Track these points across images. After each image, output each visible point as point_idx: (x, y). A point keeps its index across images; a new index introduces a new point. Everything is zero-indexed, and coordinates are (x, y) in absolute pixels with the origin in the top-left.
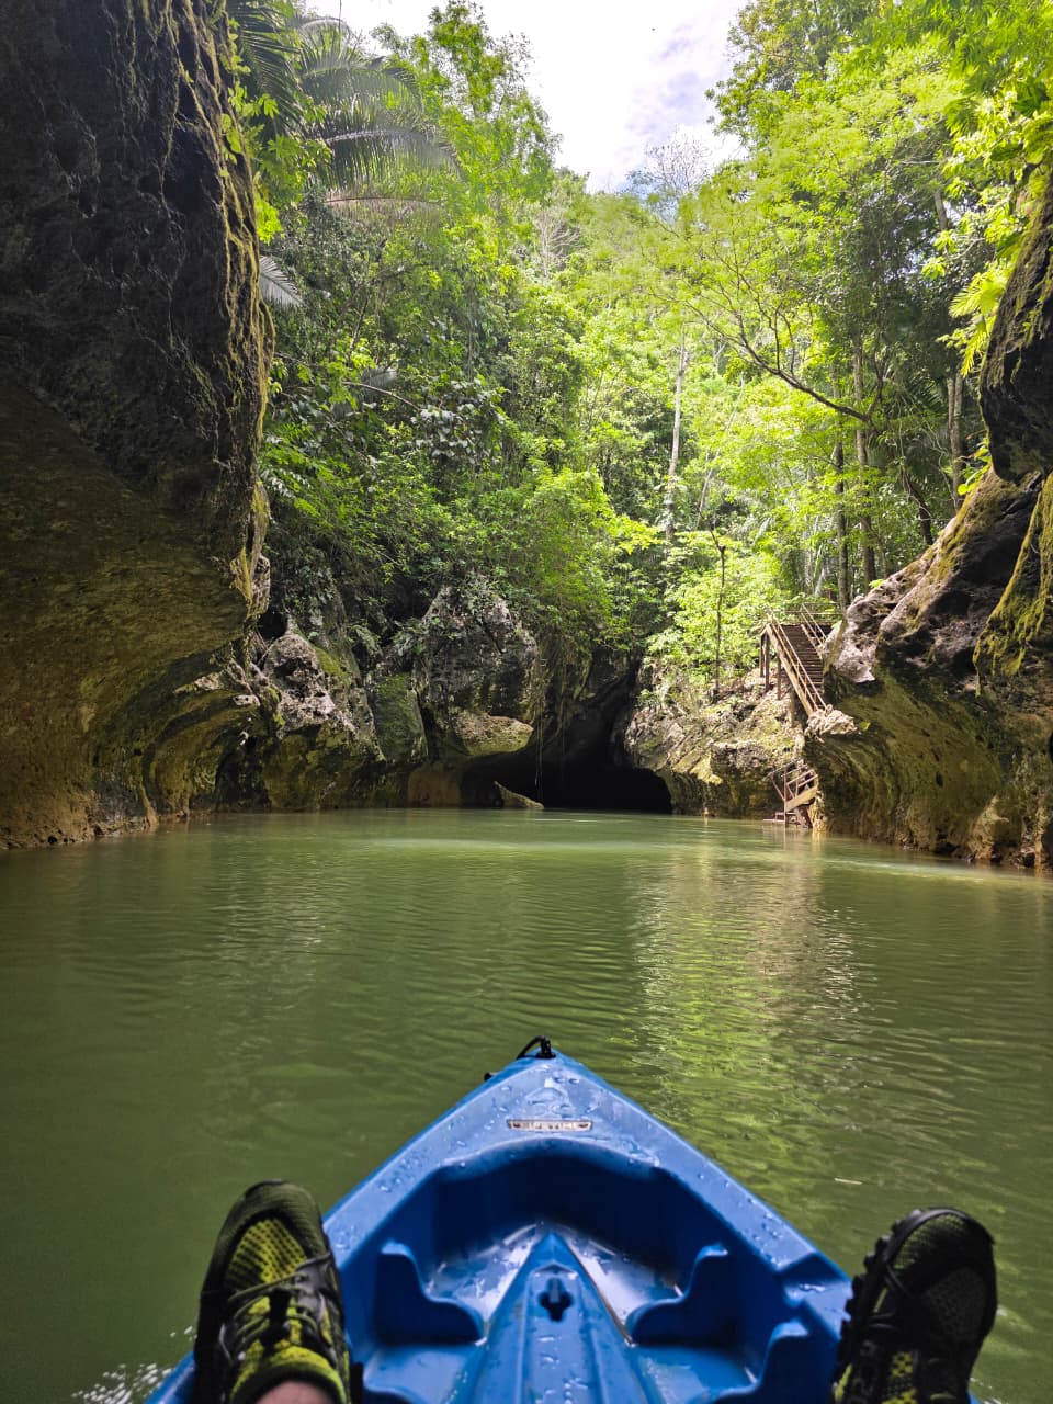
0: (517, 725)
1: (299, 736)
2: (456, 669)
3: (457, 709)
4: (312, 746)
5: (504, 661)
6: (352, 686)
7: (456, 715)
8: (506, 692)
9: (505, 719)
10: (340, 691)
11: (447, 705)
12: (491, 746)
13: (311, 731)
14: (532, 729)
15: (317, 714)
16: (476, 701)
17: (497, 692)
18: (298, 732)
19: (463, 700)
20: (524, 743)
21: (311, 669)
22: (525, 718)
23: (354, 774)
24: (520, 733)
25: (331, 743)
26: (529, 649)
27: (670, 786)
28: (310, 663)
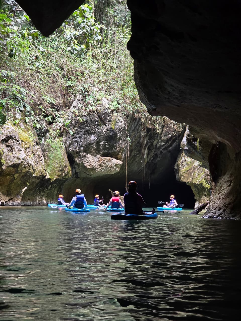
0: (115, 161)
1: (11, 168)
2: (84, 134)
3: (85, 154)
4: (17, 172)
5: (107, 130)
6: (34, 145)
7: (85, 156)
8: (109, 145)
9: (108, 158)
10: (29, 148)
11: (80, 152)
12: (101, 172)
13: (15, 166)
14: (121, 163)
15: (18, 159)
16: (94, 149)
17: (104, 145)
18: (11, 166)
19: (88, 149)
20: (118, 170)
21: (16, 140)
22: (119, 157)
23: (37, 185)
24: (116, 165)
25: (24, 170)
26: (120, 124)
27: (193, 190)
28: (15, 137)
